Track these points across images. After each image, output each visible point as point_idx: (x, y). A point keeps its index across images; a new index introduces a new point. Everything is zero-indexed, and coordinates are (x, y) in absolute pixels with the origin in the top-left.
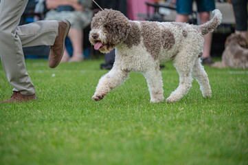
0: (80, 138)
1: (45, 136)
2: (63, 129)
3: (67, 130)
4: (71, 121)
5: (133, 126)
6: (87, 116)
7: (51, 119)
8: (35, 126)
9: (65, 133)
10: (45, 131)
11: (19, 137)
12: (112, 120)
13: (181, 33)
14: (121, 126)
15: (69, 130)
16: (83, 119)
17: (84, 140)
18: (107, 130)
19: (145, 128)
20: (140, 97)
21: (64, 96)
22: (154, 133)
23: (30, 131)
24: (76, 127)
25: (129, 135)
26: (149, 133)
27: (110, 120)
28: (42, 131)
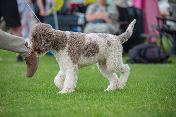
0: (114, 111)
1: (90, 110)
2: (102, 105)
3: (104, 105)
4: (107, 100)
5: (151, 104)
6: (118, 96)
7: (93, 98)
8: (81, 103)
9: (103, 108)
10: (89, 107)
11: (71, 111)
12: (136, 99)
13: (106, 44)
14: (143, 103)
15: (106, 106)
16: (116, 99)
17: (117, 113)
18: (133, 106)
19: (160, 105)
20: (156, 83)
21: (101, 82)
22: (166, 109)
23: (79, 107)
24: (111, 104)
25: (149, 109)
26: (163, 108)
27: (135, 99)
28: (87, 106)
